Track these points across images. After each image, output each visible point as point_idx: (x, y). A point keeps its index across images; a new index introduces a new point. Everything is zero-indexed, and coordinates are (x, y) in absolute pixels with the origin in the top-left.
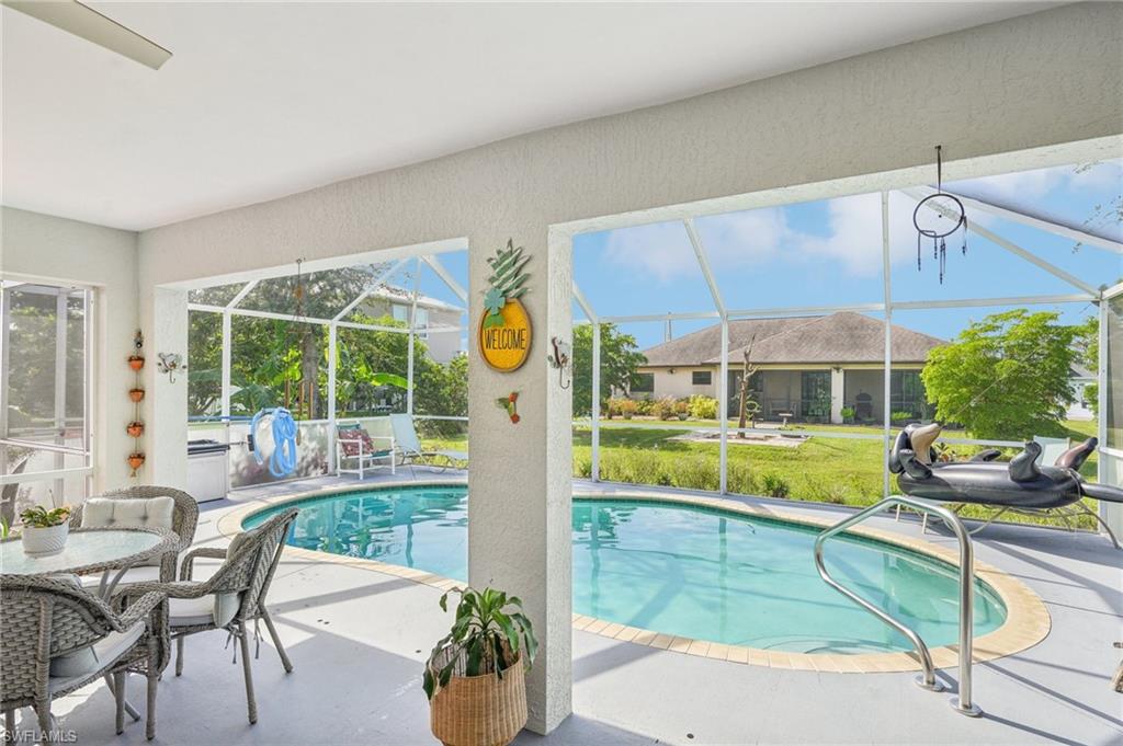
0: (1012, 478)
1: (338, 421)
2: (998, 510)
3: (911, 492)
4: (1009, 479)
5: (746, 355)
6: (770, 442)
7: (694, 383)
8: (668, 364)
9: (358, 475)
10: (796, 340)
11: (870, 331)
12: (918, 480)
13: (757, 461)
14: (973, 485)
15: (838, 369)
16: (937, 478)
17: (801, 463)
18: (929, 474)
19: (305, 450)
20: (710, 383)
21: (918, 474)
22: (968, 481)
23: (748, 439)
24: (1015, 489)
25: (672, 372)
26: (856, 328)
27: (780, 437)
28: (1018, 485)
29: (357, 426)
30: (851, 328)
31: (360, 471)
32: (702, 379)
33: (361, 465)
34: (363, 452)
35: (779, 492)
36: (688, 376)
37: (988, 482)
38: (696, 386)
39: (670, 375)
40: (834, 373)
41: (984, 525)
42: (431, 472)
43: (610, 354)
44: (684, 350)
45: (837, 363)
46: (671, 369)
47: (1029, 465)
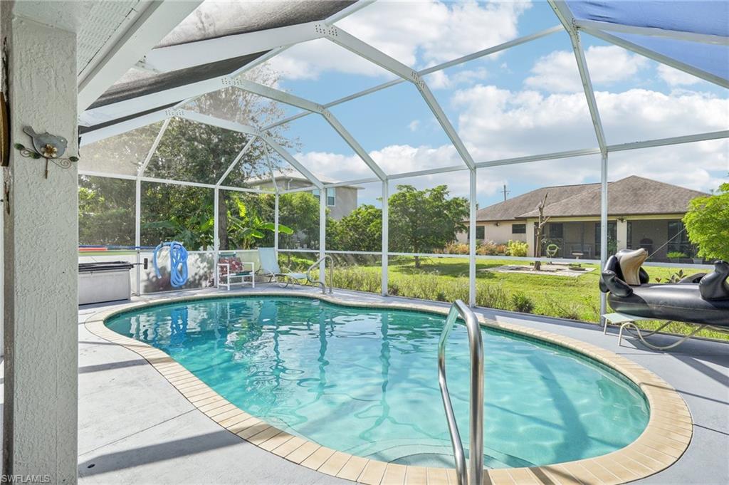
0: (704, 297)
1: (220, 252)
2: (697, 328)
3: (617, 309)
4: (700, 298)
5: (541, 209)
6: (559, 274)
7: (513, 233)
8: (495, 219)
9: (226, 287)
10: (589, 199)
11: (651, 191)
12: (622, 299)
13: (541, 287)
14: (666, 303)
15: (622, 220)
16: (636, 296)
17: (577, 289)
18: (630, 293)
19: (197, 268)
20: (525, 232)
21: (622, 294)
22: (662, 299)
23: (542, 271)
24: (706, 307)
25: (497, 225)
26: (640, 189)
27: (568, 270)
28: (708, 304)
29: (234, 255)
30: (636, 189)
31: (228, 285)
32: (519, 229)
33: (228, 281)
34: (230, 272)
35: (524, 308)
36: (509, 227)
37: (680, 301)
38: (514, 234)
39: (496, 227)
40: (619, 223)
41: (681, 341)
42: (279, 287)
43: (445, 212)
44: (507, 210)
45: (623, 215)
46: (497, 223)
47: (719, 285)
